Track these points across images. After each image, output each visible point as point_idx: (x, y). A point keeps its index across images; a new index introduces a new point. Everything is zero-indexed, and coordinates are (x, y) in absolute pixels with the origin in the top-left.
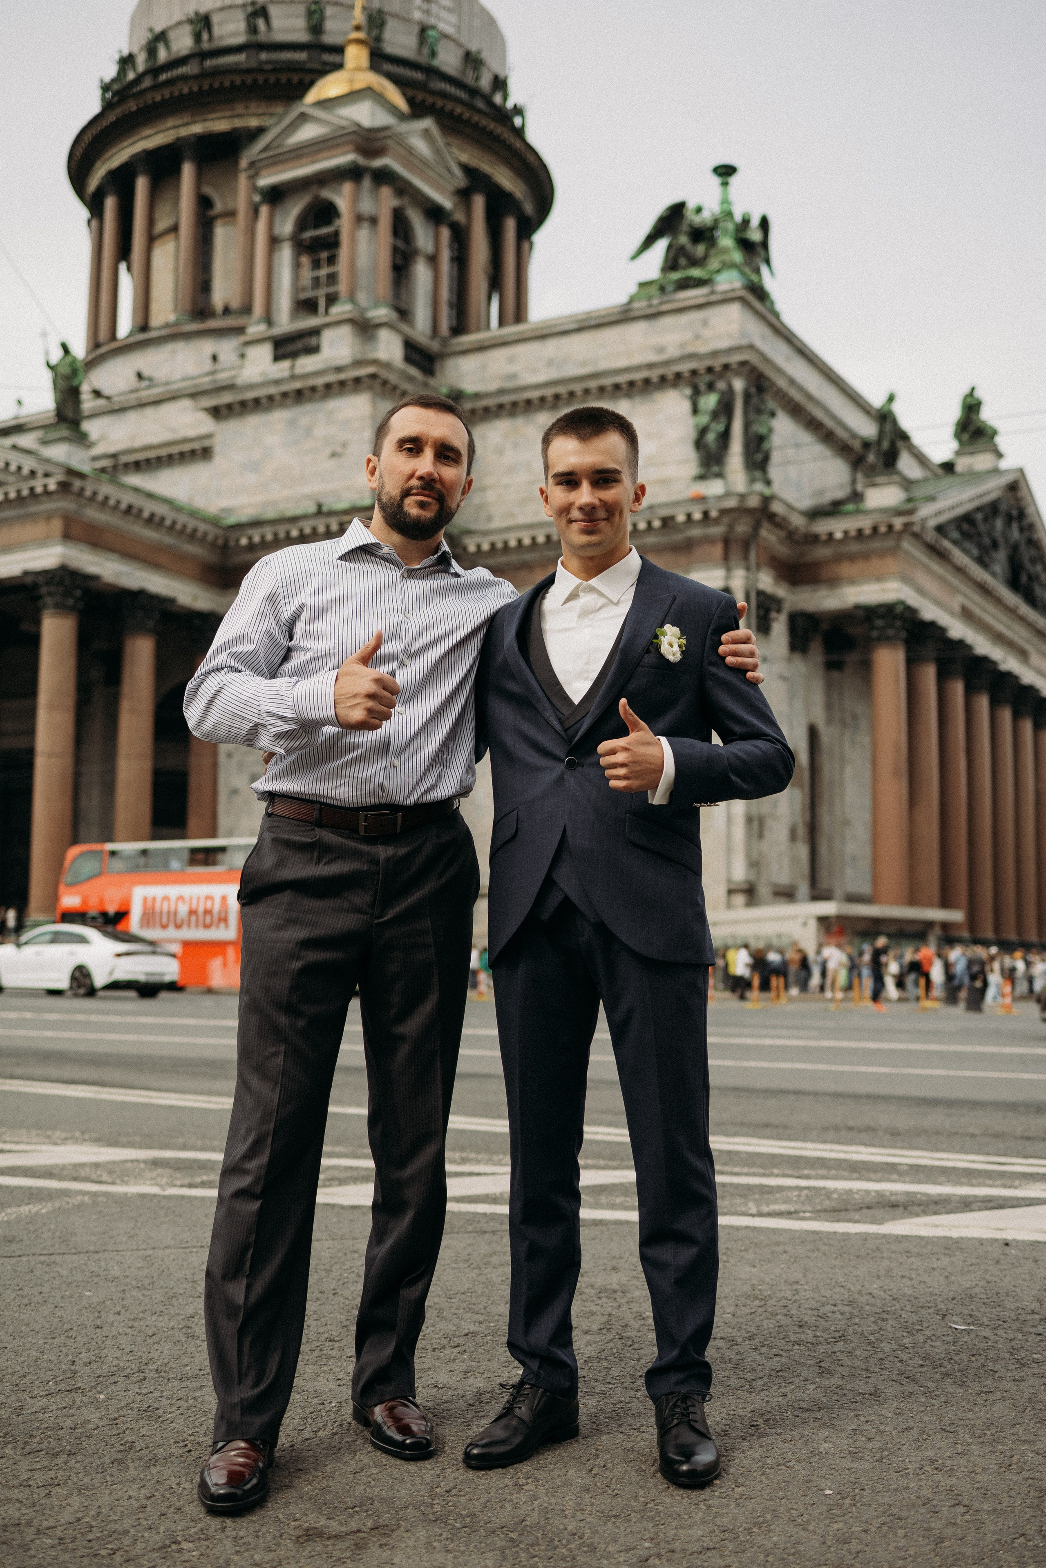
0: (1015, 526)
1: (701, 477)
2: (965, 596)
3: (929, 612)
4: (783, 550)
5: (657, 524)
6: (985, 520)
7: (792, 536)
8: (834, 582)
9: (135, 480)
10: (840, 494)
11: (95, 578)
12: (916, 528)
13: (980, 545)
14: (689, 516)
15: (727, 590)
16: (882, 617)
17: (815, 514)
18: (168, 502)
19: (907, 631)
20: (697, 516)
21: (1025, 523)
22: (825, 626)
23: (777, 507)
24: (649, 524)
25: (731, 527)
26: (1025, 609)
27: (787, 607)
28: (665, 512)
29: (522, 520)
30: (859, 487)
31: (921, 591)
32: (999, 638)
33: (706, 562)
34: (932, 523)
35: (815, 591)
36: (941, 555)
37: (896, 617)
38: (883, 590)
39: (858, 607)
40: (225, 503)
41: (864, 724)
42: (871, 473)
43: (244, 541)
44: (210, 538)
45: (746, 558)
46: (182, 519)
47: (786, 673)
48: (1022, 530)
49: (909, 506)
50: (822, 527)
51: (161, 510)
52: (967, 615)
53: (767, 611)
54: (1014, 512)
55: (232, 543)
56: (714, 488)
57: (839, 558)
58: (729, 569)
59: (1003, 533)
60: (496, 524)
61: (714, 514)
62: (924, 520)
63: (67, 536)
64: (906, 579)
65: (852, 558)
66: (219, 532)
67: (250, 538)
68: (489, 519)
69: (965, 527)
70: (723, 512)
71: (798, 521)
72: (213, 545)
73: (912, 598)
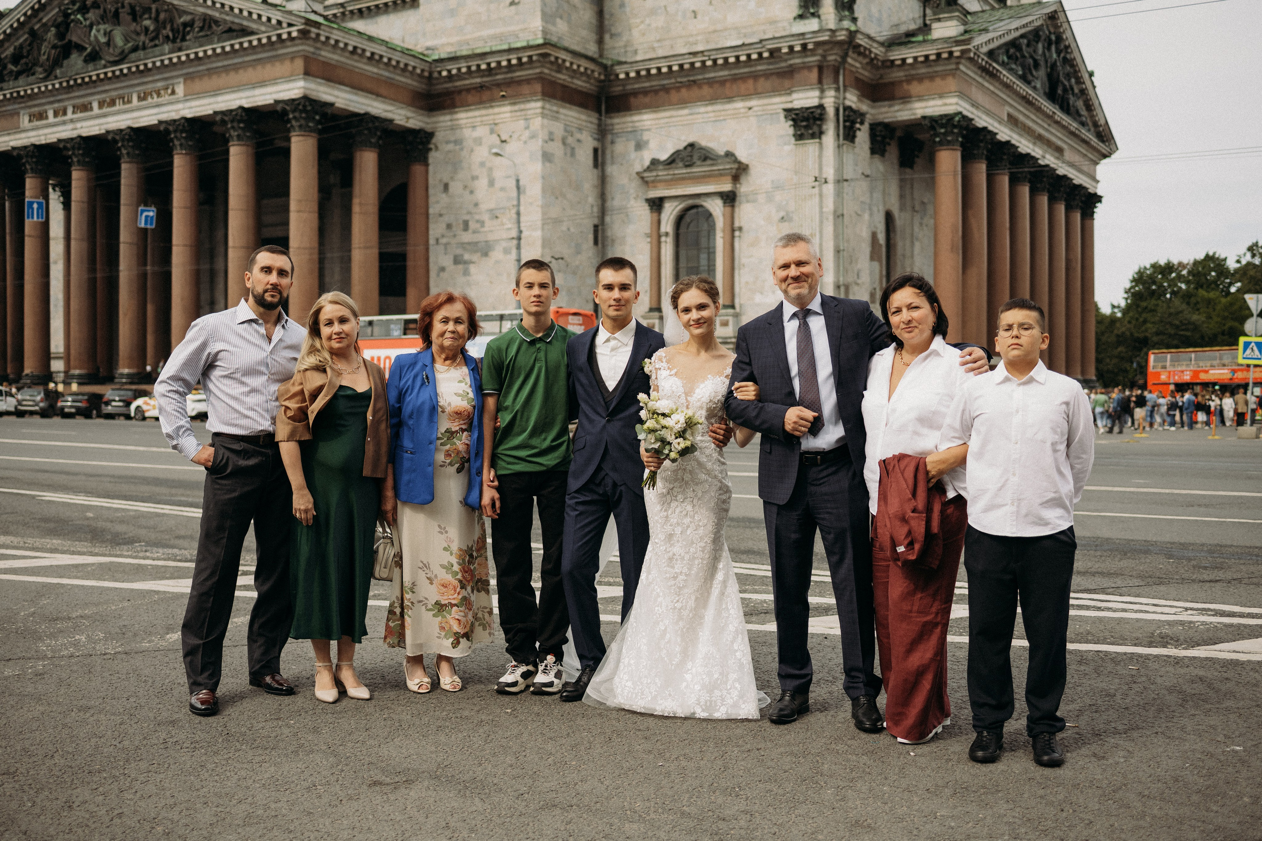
0: (1053, 48)
1: (801, 17)
2: (1011, 106)
3: (982, 121)
4: (866, 74)
5: (766, 55)
6: (1028, 45)
7: (872, 62)
8: (906, 98)
9: (359, 25)
10: (913, 27)
11: (332, 105)
12: (972, 55)
13: (1023, 67)
14: (791, 48)
15: (821, 107)
16: (942, 126)
17: (893, 43)
18: (384, 43)
19: (963, 137)
20: (798, 48)
21: (1062, 46)
22: (899, 133)
23: (861, 40)
24: (760, 54)
25: (824, 57)
26: (1060, 115)
27: (868, 119)
28: (771, 46)
29: (661, 53)
30: (928, 22)
31: (975, 105)
32: (1039, 139)
33: (805, 85)
34: (985, 49)
35: (890, 106)
36: (992, 75)
37: (955, 126)
38: (946, 105)
39: (924, 118)
40: (429, 43)
41: (930, 209)
42: (937, 9)
43: (444, 73)
44: (418, 71)
45: (836, 81)
46: (396, 57)
47: (868, 172)
48: (1059, 52)
49: (967, 36)
50: (896, 55)
51: (379, 50)
52: (1013, 121)
53: (853, 123)
54: (1053, 37)
55: (436, 75)
56: (812, 25)
57: (910, 79)
58: (822, 91)
59: (1044, 54)
60: (639, 58)
61: (810, 46)
62: (977, 48)
63: (307, 73)
64: (962, 95)
65: (920, 79)
66: (426, 67)
67: (449, 71)
68: (636, 52)
69: (1012, 51)
70: (818, 44)
71: (877, 50)
72: (421, 76)
73: (967, 110)
